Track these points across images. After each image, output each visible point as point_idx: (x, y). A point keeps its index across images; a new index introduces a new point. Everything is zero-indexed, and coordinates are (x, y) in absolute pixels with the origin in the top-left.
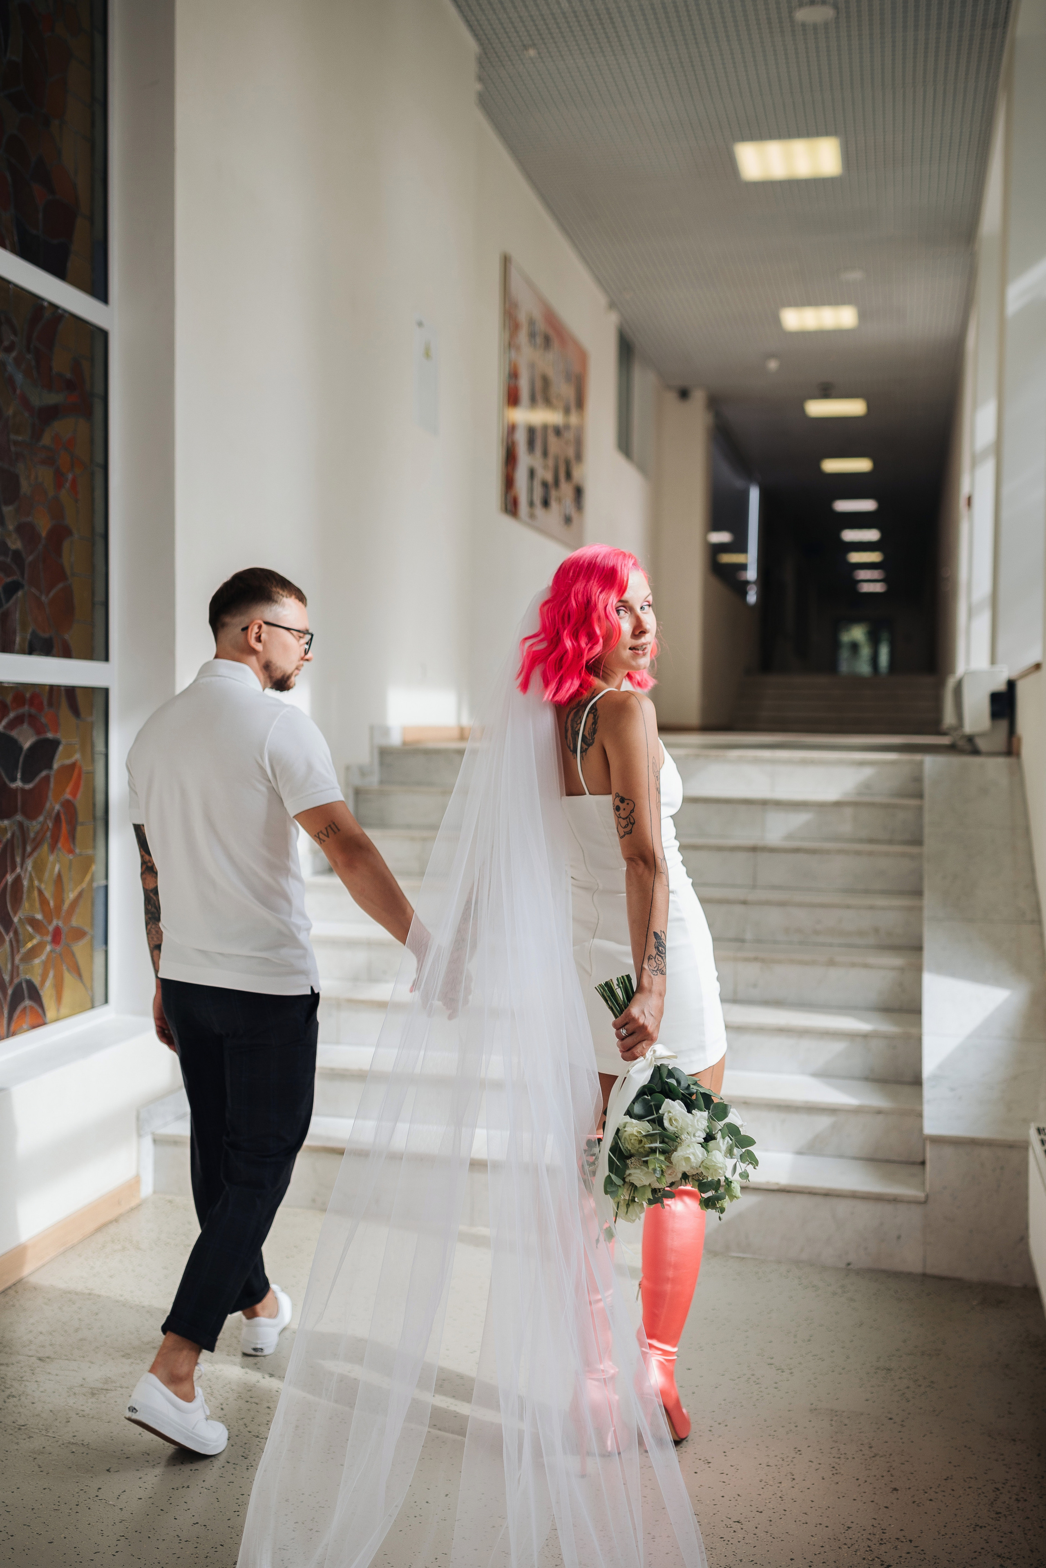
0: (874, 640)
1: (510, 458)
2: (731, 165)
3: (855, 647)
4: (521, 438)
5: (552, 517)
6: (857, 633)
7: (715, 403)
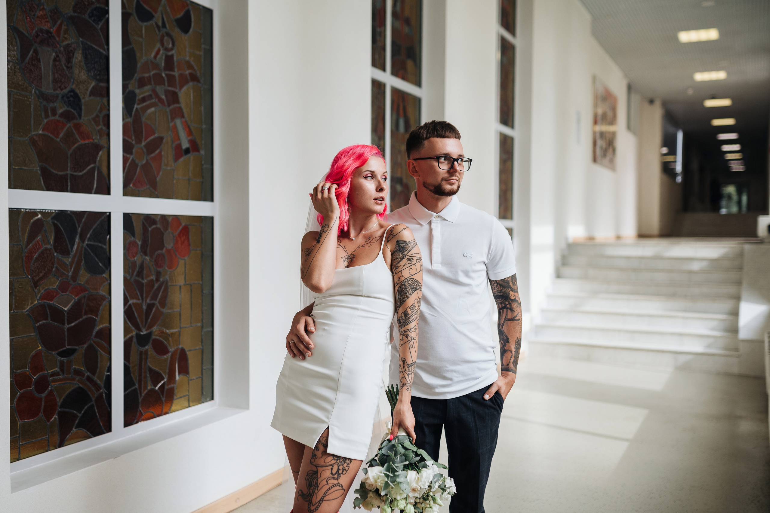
0: (740, 193)
1: (595, 144)
2: (676, 39)
3: (729, 197)
4: (598, 136)
5: (606, 161)
6: (731, 189)
7: (665, 104)
